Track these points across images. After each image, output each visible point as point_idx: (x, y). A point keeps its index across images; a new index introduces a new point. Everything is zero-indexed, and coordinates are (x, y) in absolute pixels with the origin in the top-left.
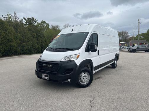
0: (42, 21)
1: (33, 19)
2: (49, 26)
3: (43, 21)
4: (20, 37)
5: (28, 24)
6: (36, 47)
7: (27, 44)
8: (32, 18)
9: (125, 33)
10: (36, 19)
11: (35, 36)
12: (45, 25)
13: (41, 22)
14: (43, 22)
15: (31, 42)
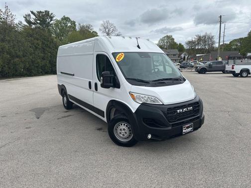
0: (64, 16)
1: (47, 13)
2: (75, 25)
3: (66, 17)
4: (9, 49)
5: (39, 22)
6: (39, 65)
7: (23, 61)
8: (46, 11)
9: (209, 38)
10: (52, 14)
11: (40, 47)
12: (69, 24)
13: (62, 19)
14: (66, 19)
15: (31, 57)
